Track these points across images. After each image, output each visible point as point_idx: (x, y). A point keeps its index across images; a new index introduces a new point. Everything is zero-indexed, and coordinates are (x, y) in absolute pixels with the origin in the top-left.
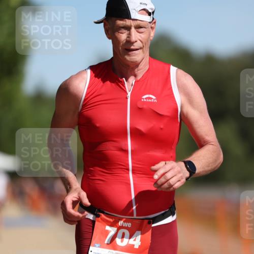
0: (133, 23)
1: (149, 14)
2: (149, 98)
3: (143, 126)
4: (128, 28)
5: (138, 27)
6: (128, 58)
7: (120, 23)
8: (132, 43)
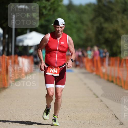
0: (60, 27)
1: (63, 25)
2: (63, 43)
3: (61, 49)
4: (59, 28)
5: (61, 28)
6: (58, 34)
7: (57, 26)
8: (59, 31)
